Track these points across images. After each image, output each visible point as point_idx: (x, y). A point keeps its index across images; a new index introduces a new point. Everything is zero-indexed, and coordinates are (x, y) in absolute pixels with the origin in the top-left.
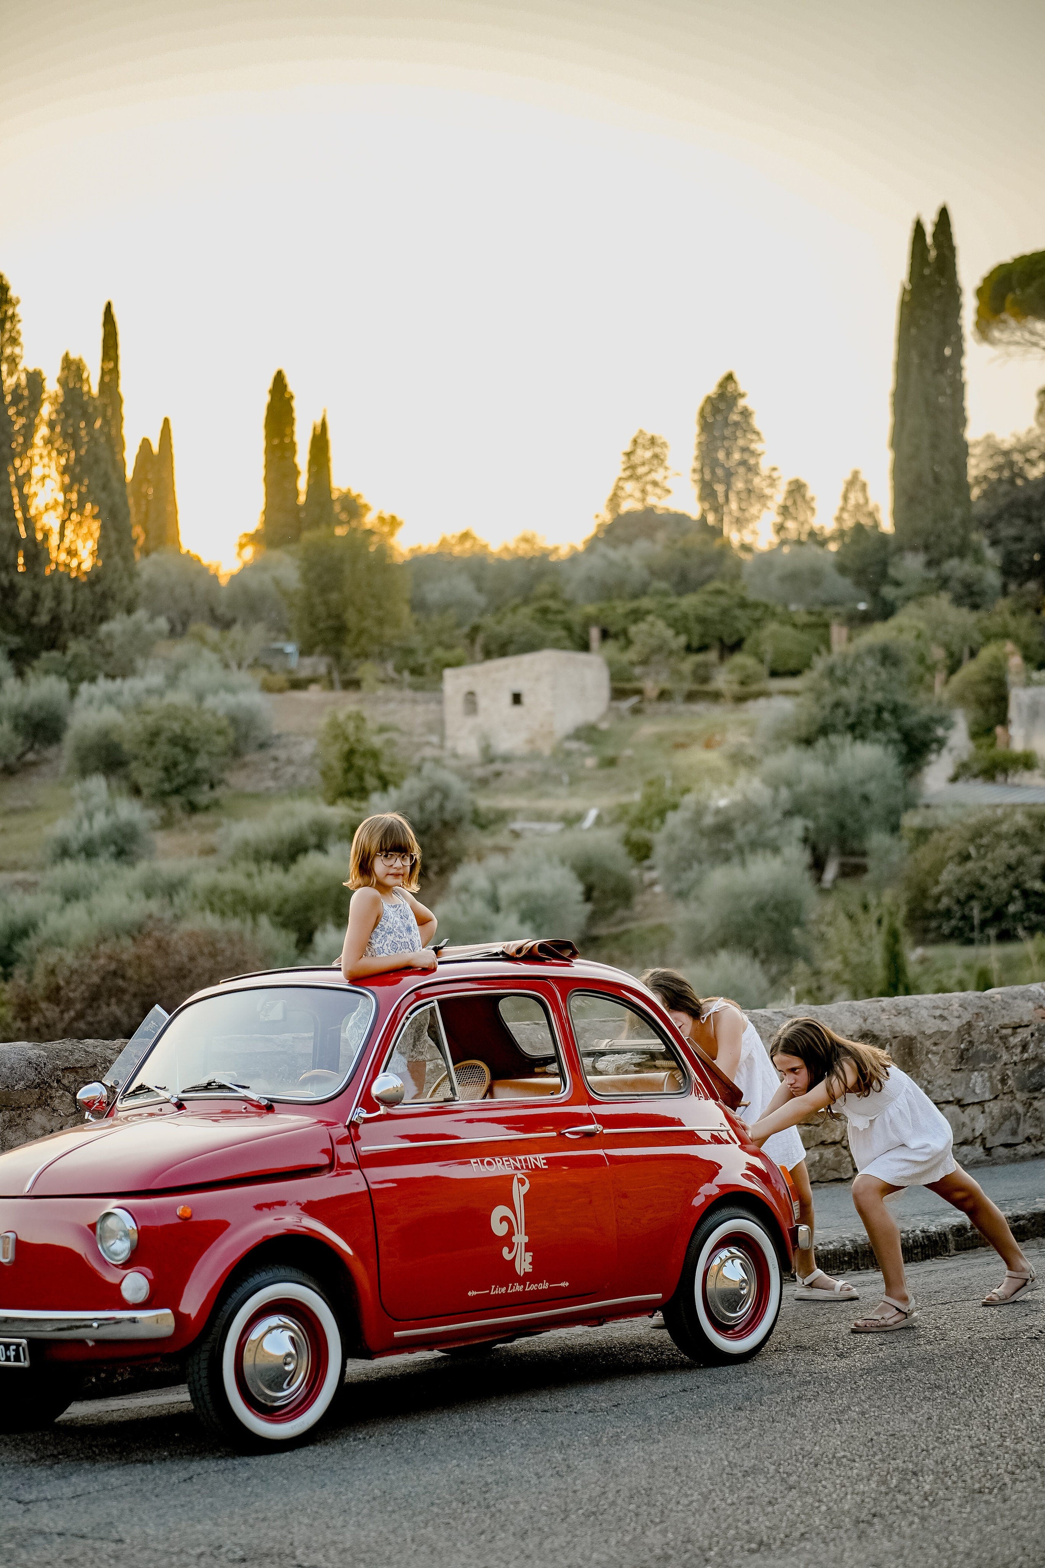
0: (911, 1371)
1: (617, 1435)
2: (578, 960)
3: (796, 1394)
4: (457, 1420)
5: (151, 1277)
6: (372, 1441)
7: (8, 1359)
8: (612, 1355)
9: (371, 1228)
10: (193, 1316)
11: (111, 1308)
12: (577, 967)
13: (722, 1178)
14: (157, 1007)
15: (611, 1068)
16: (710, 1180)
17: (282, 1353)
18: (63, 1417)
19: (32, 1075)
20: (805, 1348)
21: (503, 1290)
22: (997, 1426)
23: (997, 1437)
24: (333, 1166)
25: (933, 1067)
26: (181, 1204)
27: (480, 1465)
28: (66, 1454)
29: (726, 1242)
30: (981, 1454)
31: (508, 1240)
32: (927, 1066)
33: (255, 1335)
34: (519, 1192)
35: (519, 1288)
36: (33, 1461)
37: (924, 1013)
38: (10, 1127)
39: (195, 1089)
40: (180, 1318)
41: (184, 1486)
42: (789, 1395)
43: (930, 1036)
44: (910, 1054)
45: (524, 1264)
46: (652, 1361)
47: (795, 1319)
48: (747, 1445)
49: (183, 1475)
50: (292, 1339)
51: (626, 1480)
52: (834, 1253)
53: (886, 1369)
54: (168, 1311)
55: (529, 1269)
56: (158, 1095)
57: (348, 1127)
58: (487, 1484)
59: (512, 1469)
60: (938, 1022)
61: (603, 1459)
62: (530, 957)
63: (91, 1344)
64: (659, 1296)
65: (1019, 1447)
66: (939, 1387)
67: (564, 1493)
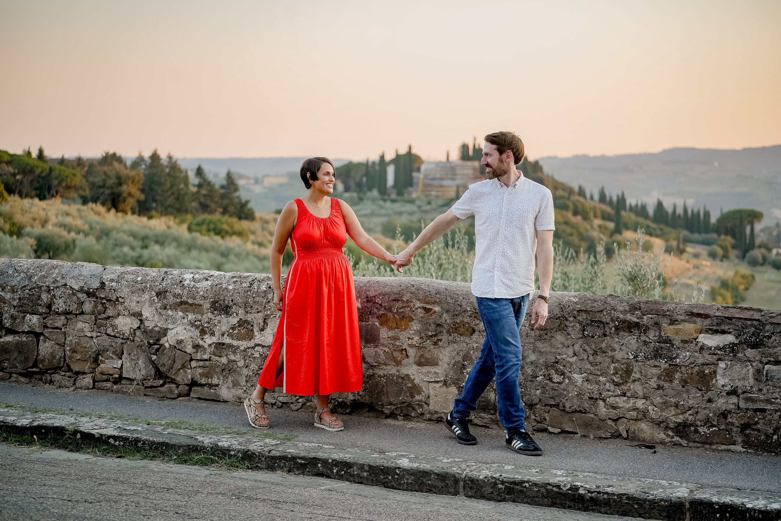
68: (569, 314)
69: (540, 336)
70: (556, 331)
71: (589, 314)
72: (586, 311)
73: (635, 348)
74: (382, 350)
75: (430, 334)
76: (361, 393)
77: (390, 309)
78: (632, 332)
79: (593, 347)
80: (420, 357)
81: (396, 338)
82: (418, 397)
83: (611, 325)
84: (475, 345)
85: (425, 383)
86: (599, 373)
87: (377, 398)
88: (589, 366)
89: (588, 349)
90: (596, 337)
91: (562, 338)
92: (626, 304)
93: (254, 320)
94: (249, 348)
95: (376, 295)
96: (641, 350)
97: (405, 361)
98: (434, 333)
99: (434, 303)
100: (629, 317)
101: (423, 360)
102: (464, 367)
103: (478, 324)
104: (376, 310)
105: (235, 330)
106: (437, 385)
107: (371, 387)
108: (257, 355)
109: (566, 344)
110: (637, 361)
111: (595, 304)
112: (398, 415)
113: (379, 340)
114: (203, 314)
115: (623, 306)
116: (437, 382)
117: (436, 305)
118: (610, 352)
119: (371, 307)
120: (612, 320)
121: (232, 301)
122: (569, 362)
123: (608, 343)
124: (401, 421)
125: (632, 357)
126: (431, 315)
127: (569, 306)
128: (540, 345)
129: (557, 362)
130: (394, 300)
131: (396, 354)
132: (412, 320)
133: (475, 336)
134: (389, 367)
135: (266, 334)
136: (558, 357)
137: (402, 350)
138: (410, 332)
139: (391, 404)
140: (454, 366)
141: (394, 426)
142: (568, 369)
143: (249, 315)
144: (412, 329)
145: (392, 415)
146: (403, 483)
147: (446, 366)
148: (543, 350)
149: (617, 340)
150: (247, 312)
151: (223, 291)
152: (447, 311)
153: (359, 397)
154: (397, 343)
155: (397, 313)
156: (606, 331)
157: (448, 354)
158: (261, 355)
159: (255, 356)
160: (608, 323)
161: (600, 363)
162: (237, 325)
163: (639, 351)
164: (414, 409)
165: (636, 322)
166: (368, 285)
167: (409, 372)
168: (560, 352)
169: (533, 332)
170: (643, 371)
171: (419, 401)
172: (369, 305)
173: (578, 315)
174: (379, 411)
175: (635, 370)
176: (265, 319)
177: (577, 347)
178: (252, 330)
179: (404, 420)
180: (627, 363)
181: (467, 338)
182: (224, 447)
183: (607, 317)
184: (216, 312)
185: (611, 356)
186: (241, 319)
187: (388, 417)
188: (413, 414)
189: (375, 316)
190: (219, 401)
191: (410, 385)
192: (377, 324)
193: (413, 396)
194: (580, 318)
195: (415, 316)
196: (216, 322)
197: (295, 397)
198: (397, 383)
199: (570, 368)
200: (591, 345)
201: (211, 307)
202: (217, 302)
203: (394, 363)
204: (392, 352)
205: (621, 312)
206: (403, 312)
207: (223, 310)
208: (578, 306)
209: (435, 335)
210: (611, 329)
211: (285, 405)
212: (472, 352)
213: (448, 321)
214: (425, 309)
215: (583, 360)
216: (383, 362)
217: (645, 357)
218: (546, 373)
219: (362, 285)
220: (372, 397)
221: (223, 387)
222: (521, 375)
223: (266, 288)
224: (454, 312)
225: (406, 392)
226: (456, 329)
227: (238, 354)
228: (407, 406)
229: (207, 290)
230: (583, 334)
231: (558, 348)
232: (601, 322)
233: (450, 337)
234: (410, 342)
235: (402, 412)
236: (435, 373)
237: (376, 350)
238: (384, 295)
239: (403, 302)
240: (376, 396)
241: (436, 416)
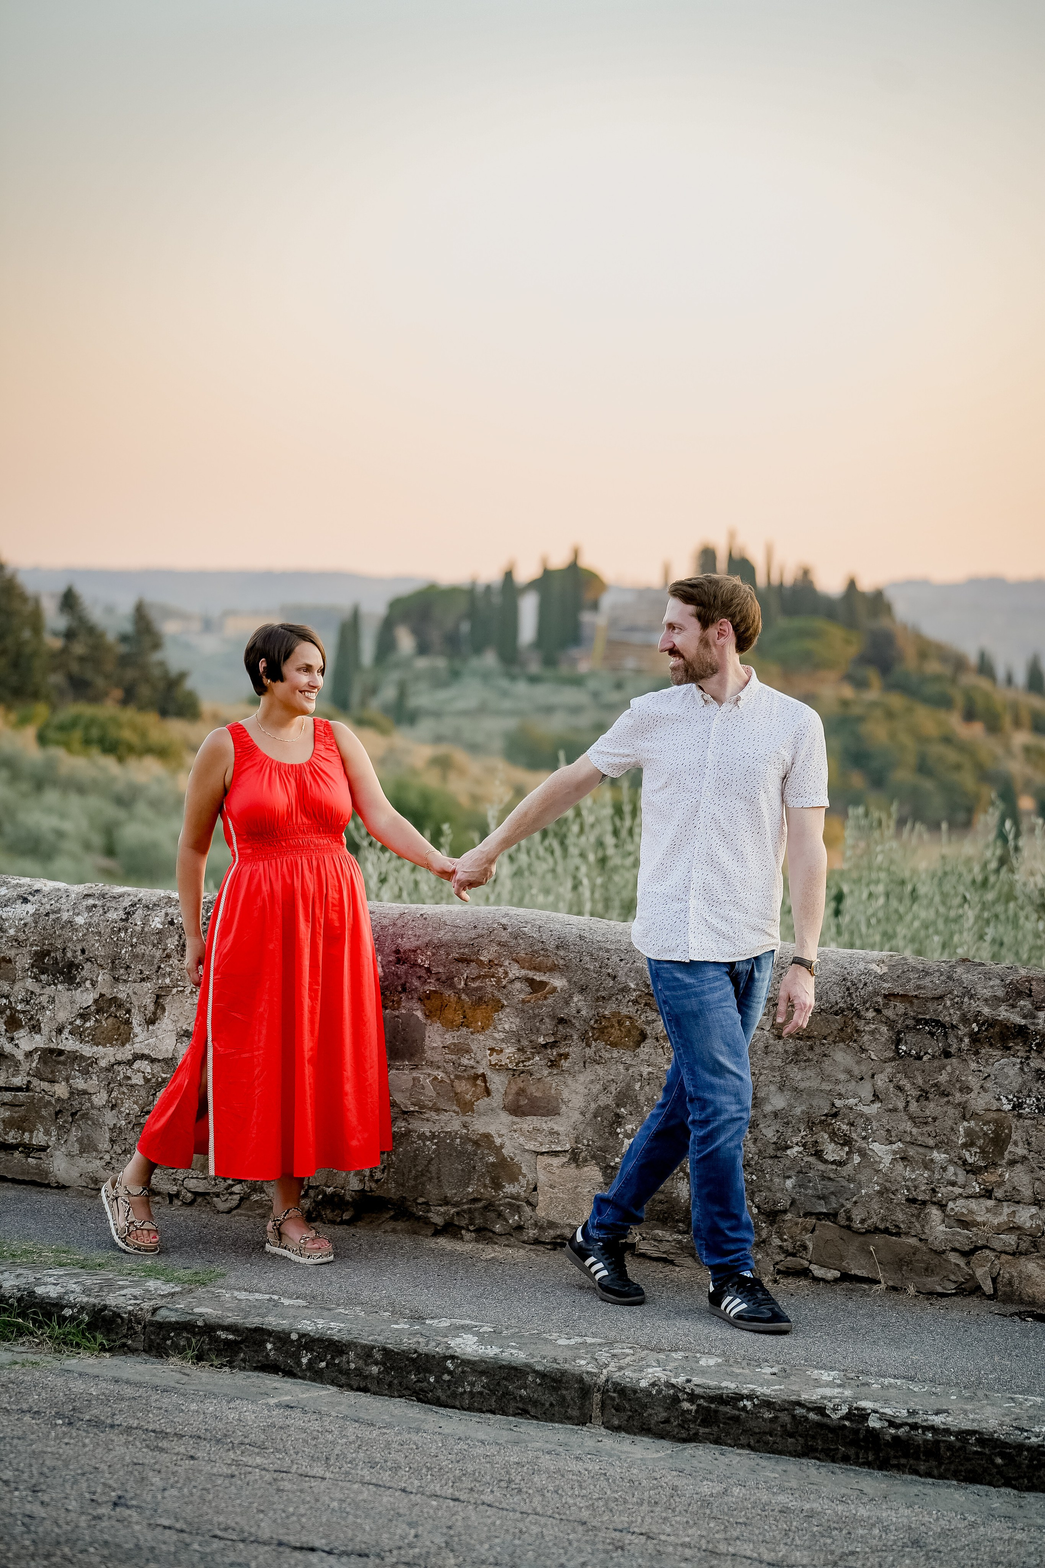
68: (865, 1003)
69: (796, 1053)
70: (835, 1042)
71: (911, 1003)
72: (904, 997)
73: (1016, 1086)
74: (429, 1075)
75: (541, 1040)
76: (378, 1175)
77: (448, 981)
78: (1009, 1048)
79: (920, 1081)
80: (518, 1094)
81: (461, 1050)
82: (510, 1189)
83: (963, 1030)
84: (646, 1070)
85: (527, 1156)
86: (931, 1142)
87: (415, 1187)
88: (908, 1126)
89: (908, 1087)
90: (925, 1058)
91: (848, 1058)
92: (998, 982)
93: (134, 999)
94: (119, 1063)
95: (418, 948)
96: (1030, 1090)
97: (482, 1104)
98: (552, 1040)
99: (553, 969)
100: (1004, 1013)
101: (524, 1102)
102: (618, 1120)
103: (654, 1021)
104: (416, 983)
105: (89, 1020)
106: (556, 1161)
107: (401, 1161)
108: (138, 1080)
109: (856, 1072)
110: (1020, 1116)
111: (926, 982)
112: (463, 1228)
113: (423, 1052)
114: (14, 982)
115: (992, 987)
116: (556, 1154)
117: (557, 974)
118: (958, 1095)
119: (406, 973)
120: (965, 1020)
121: (83, 951)
122: (862, 1115)
123: (953, 1072)
124: (470, 1242)
125: (1010, 1107)
126: (546, 998)
127: (865, 984)
128: (795, 1073)
129: (835, 1115)
130: (458, 960)
131: (462, 1086)
132: (499, 1006)
133: (645, 1049)
134: (444, 1117)
135: (159, 1032)
136: (838, 1103)
137: (476, 1077)
138: (496, 1035)
139: (446, 1202)
140: (595, 1117)
141: (452, 1253)
142: (859, 1130)
143: (121, 987)
144: (500, 1028)
145: (450, 1229)
146: (462, 1394)
147: (576, 1116)
148: (802, 1085)
149: (973, 1066)
150: (116, 980)
151: (62, 928)
152: (583, 990)
153: (373, 1185)
154: (465, 1061)
155: (466, 990)
156: (950, 1046)
157: (582, 1089)
158: (147, 1080)
159: (134, 1081)
160: (954, 1027)
161: (935, 1119)
162: (93, 1008)
163: (1025, 1092)
164: (500, 1215)
165: (1021, 1026)
166: (399, 923)
167: (492, 1130)
168: (843, 1091)
169: (781, 1042)
170: (1033, 1139)
171: (513, 1197)
172: (402, 969)
173: (886, 1005)
174: (419, 1218)
175: (1014, 1137)
176: (158, 997)
177: (881, 1081)
178: (128, 1022)
179: (477, 1241)
180: (996, 1121)
181: (629, 1052)
182: (49, 1297)
183: (952, 1011)
184: (44, 977)
185: (959, 1104)
186: (102, 995)
187: (438, 1232)
188: (498, 1228)
189: (416, 996)
190: (48, 1186)
191: (492, 1159)
192: (419, 1014)
193: (498, 1186)
194: (889, 1013)
195: (507, 998)
196: (44, 999)
197: (225, 1180)
198: (461, 1154)
199: (865, 1129)
200: (914, 1077)
201: (33, 966)
202: (48, 953)
203: (455, 1108)
204: (452, 1081)
205: (986, 1000)
206: (479, 989)
207: (62, 973)
208: (886, 985)
209: (554, 1045)
210: (961, 1040)
211: (199, 1200)
212: (637, 1086)
213: (584, 1012)
214: (531, 982)
215: (895, 1110)
216: (430, 1104)
217: (1037, 1107)
218: (809, 1139)
219: (385, 922)
220: (403, 1185)
221: (57, 1153)
222: (750, 1144)
223: (163, 924)
224: (597, 990)
225: (483, 1175)
226: (602, 1030)
227: (94, 1077)
228: (485, 1208)
229: (25, 925)
230: (897, 1049)
231: (837, 1082)
232: (938, 1023)
233: (587, 1050)
234: (494, 1059)
235: (472, 1221)
236: (552, 1133)
237: (415, 1074)
238: (438, 947)
239: (480, 964)
240: (412, 1183)
241: (552, 1232)
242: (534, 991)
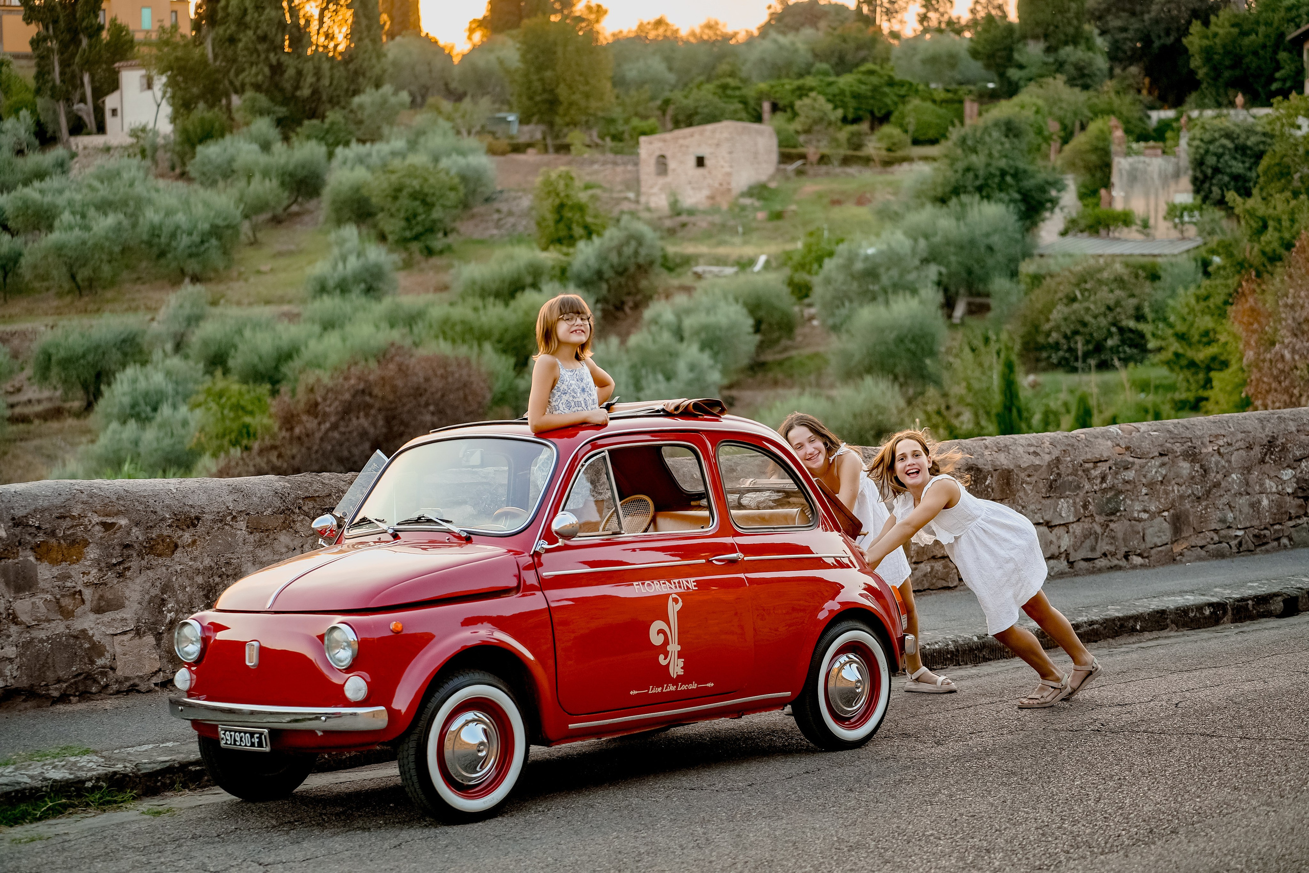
0: (993, 759)
1: (749, 812)
2: (726, 416)
3: (898, 777)
4: (620, 796)
5: (369, 680)
6: (550, 814)
7: (253, 745)
8: (751, 738)
9: (550, 637)
10: (403, 711)
11: (336, 705)
12: (724, 421)
13: (843, 597)
14: (378, 451)
15: (753, 504)
16: (833, 599)
17: (477, 742)
18: (301, 788)
19: (278, 503)
20: (908, 736)
21: (659, 690)
22: (1059, 809)
23: (1058, 819)
24: (522, 588)
25: (1026, 494)
26: (394, 621)
27: (636, 837)
28: (301, 820)
29: (845, 649)
30: (1043, 835)
31: (663, 649)
32: (1021, 494)
33: (454, 727)
34: (673, 609)
35: (672, 688)
36: (274, 827)
37: (1021, 450)
38: (260, 546)
39: (408, 522)
40: (393, 713)
41: (394, 851)
42: (892, 778)
43: (1025, 469)
44: (1008, 484)
45: (676, 668)
46: (784, 745)
47: (903, 710)
48: (854, 823)
49: (394, 842)
50: (485, 731)
51: (753, 853)
52: (939, 652)
53: (973, 756)
54: (383, 708)
55: (681, 672)
56: (378, 527)
57: (532, 556)
58: (640, 854)
59: (662, 841)
60: (1032, 457)
61: (736, 833)
62: (686, 413)
63: (320, 734)
64: (789, 693)
65: (1075, 829)
66: (1014, 774)
67: (702, 863)
69: (260, 541)
70: (280, 530)
72: (312, 498)
74: (42, 598)
75: (114, 561)
76: (15, 674)
77: (53, 533)
80: (99, 599)
81: (65, 577)
82: (100, 662)
84: (178, 568)
85: (108, 638)
87: (39, 676)
91: (288, 538)
95: (28, 514)
97: (79, 611)
98: (120, 560)
99: (118, 513)
101: (103, 604)
102: (163, 602)
103: (181, 536)
104: (29, 538)
106: (125, 638)
107: (29, 660)
112: (71, 695)
113: (37, 583)
116: (125, 633)
117: (121, 516)
119: (21, 533)
124: (75, 703)
126: (115, 533)
128: (260, 553)
130: (58, 518)
131: (65, 602)
132: (86, 544)
133: (178, 554)
134: (53, 624)
137: (75, 593)
138: (86, 563)
139: (59, 681)
140: (148, 604)
141: (73, 712)
144: (88, 558)
145: (64, 699)
147: (136, 606)
148: (265, 559)
152: (137, 525)
153: (12, 681)
154: (68, 584)
155: (65, 537)
157: (138, 588)
164: (95, 681)
166: (5, 500)
167: (85, 626)
169: (252, 536)
171: (103, 667)
172: (18, 530)
173: (304, 504)
174: (42, 696)
179: (79, 701)
181: (168, 559)
187: (56, 701)
188: (94, 689)
189: (29, 547)
191: (87, 646)
192: (32, 559)
193: (92, 662)
194: (307, 508)
195: (91, 537)
198: (66, 646)
203: (61, 617)
204: (58, 600)
206: (73, 534)
208: (300, 493)
209: (121, 563)
212: (174, 579)
213: (139, 538)
214: (104, 524)
216: (44, 618)
220: (31, 676)
224: (147, 523)
225: (82, 657)
226: (151, 548)
228: (85, 678)
233: (142, 562)
234: (85, 579)
235: (77, 689)
236: (123, 620)
237: (33, 600)
238: (43, 511)
239: (73, 518)
240: (37, 673)
241: (128, 684)
242: (106, 530)
